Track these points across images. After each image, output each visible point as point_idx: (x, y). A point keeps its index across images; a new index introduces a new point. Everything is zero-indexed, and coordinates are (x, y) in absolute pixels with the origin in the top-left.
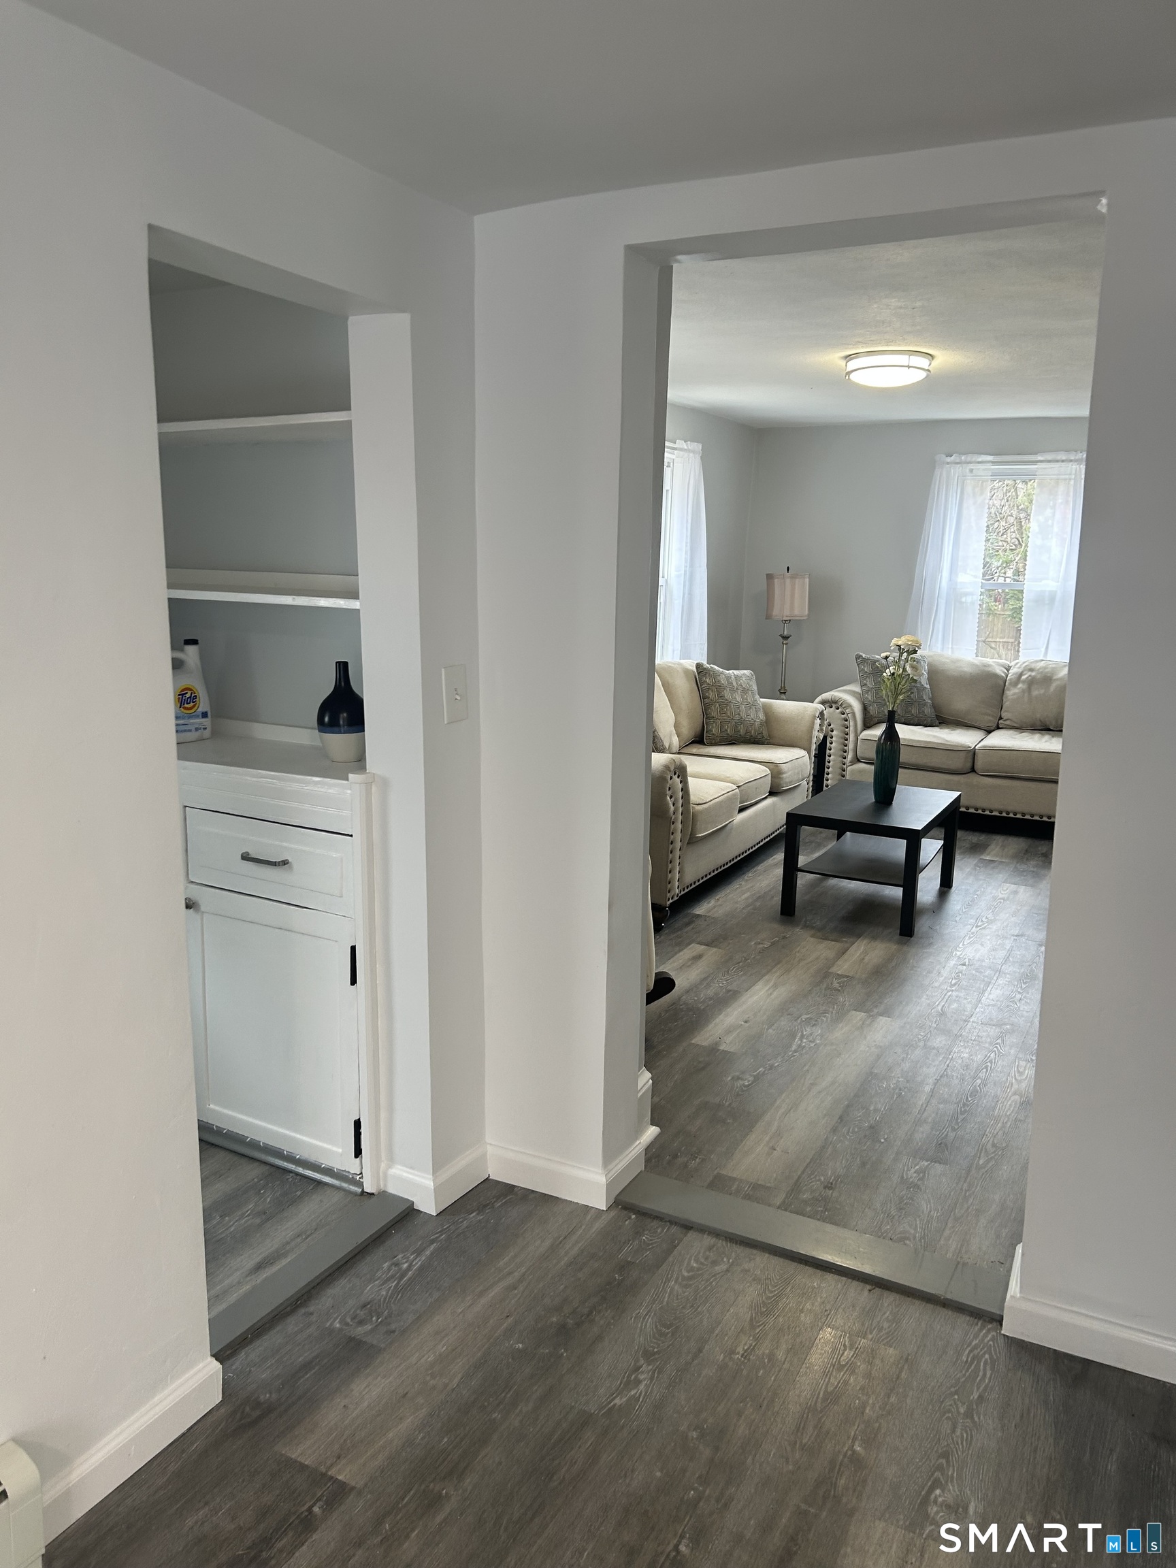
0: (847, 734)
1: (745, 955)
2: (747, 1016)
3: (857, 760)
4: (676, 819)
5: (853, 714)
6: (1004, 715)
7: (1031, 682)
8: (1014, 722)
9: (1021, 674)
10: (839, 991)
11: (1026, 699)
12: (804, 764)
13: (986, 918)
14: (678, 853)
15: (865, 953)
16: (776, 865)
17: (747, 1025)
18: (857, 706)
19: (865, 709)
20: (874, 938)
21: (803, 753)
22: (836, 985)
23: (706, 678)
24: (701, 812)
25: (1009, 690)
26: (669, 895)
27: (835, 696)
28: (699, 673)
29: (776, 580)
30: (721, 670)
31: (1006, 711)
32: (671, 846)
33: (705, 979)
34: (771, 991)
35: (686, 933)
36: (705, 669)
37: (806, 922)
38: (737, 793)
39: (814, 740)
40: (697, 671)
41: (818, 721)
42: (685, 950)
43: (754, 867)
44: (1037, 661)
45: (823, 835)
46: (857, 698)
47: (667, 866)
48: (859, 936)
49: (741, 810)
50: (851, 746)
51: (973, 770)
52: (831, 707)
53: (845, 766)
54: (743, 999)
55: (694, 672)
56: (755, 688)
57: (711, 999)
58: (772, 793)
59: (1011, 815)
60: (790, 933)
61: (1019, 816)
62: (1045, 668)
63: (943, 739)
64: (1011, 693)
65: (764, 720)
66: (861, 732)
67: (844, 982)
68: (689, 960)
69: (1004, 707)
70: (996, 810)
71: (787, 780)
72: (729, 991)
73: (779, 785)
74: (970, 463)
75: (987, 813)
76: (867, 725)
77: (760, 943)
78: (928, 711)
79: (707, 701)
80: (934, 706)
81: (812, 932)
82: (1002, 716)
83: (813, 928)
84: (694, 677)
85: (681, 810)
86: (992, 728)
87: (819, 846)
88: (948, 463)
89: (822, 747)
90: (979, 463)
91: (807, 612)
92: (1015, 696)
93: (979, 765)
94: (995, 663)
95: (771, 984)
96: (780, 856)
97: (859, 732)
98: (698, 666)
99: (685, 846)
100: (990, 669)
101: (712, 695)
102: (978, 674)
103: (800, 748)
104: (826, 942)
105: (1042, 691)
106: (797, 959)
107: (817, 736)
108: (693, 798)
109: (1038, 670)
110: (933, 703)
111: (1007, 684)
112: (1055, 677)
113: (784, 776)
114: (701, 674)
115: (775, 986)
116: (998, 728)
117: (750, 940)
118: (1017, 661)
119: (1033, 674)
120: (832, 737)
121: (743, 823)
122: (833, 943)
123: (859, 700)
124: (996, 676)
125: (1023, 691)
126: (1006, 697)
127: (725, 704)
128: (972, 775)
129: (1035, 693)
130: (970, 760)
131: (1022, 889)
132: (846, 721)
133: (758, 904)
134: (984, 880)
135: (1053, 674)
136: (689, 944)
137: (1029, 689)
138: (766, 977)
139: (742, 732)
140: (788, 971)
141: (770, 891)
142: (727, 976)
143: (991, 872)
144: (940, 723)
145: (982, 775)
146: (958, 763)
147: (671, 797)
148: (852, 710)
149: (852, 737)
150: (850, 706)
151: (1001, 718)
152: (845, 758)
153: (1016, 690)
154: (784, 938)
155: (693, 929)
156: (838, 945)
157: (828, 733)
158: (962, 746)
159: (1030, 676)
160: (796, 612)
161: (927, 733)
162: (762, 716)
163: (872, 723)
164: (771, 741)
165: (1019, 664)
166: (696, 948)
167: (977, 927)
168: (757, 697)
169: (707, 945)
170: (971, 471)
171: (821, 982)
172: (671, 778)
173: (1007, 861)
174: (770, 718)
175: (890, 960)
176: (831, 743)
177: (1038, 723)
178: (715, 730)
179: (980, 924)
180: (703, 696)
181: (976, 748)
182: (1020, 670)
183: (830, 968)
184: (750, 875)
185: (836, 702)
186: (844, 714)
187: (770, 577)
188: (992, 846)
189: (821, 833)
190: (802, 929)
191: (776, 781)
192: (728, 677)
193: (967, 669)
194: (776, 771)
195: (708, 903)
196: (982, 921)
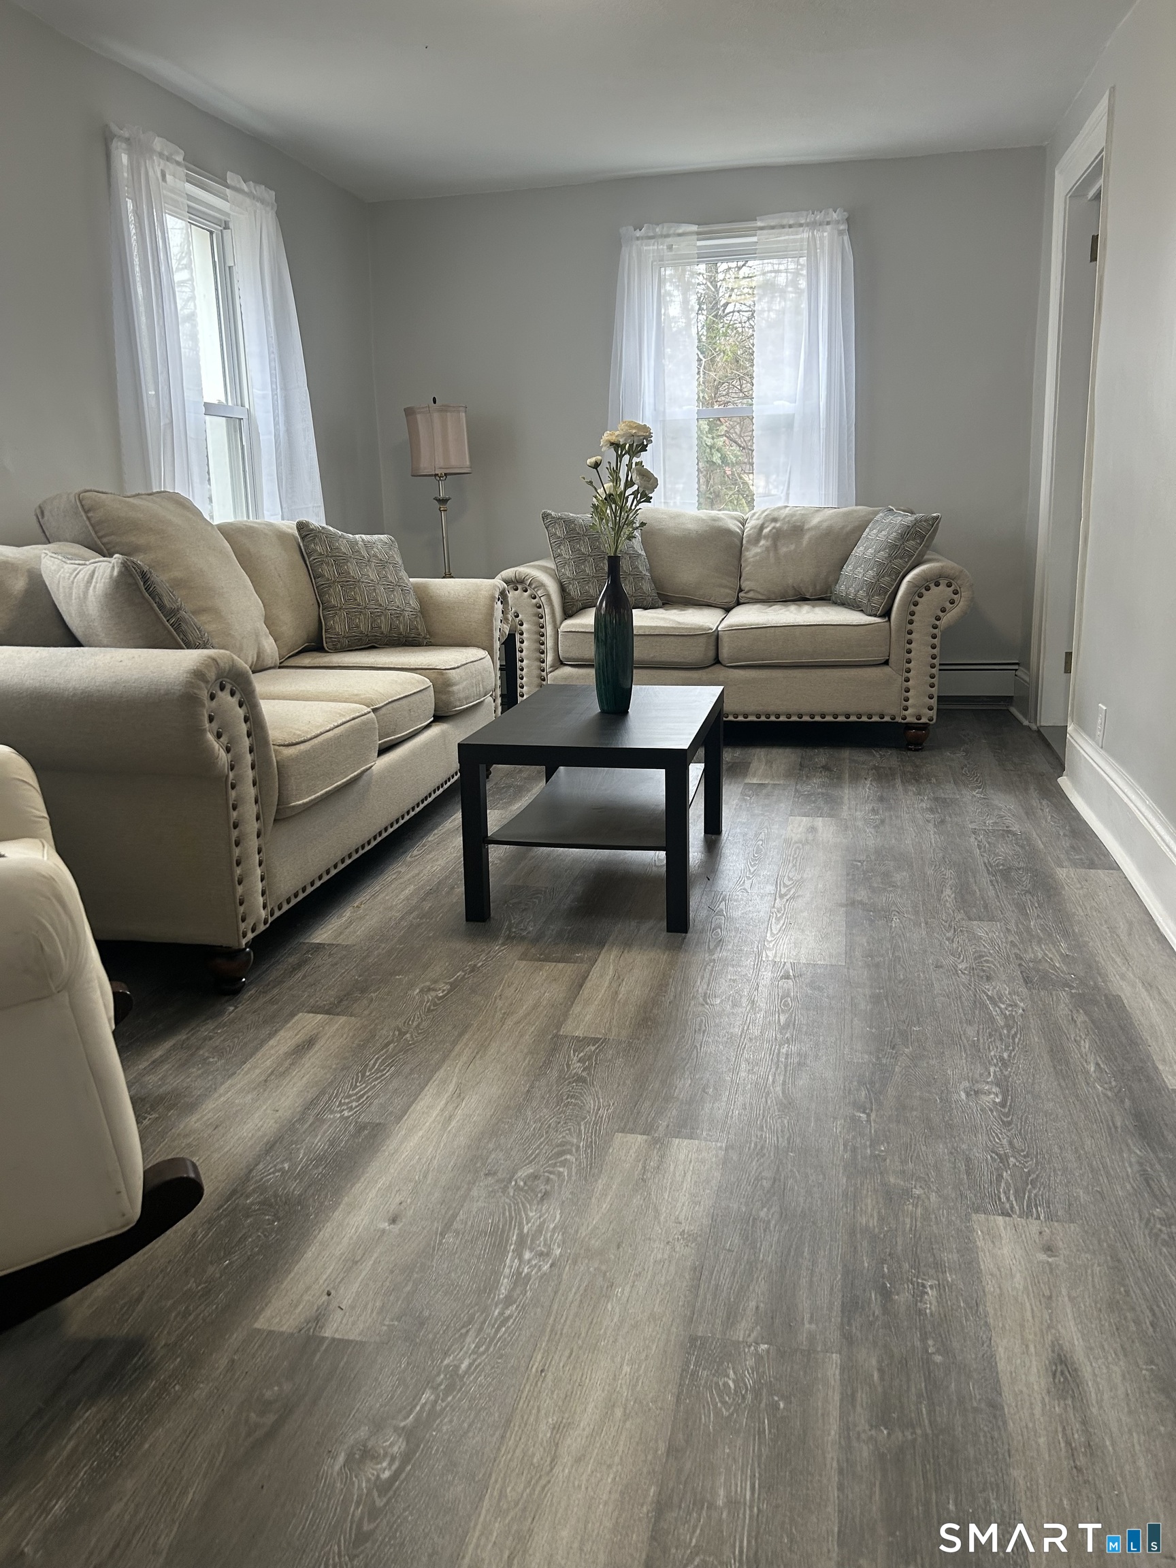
0: (542, 627)
1: (399, 1022)
2: (398, 1200)
3: (560, 663)
4: (239, 778)
5: (548, 596)
6: (746, 585)
7: (777, 536)
8: (759, 592)
9: (762, 528)
10: (584, 1080)
11: (772, 560)
12: (484, 669)
13: (790, 879)
14: (253, 843)
15: (618, 978)
16: (451, 832)
17: (396, 1229)
18: (552, 588)
19: (563, 589)
20: (627, 944)
21: (482, 653)
22: (577, 1067)
23: (316, 544)
24: (296, 759)
25: (748, 550)
26: (243, 926)
27: (520, 572)
28: (303, 538)
29: (419, 417)
30: (340, 533)
31: (747, 580)
32: (235, 833)
33: (312, 1103)
34: (450, 1108)
35: (290, 989)
36: (313, 530)
37: (509, 928)
38: (371, 721)
39: (497, 634)
40: (300, 535)
41: (499, 606)
42: (282, 1033)
43: (422, 838)
44: (780, 508)
45: (524, 775)
46: (550, 575)
47: (232, 873)
48: (601, 944)
49: (383, 751)
50: (550, 643)
51: (717, 661)
52: (516, 589)
53: (544, 674)
54: (391, 1144)
55: (295, 538)
56: (398, 559)
57: (320, 1159)
58: (438, 718)
59: (773, 718)
60: (483, 957)
61: (783, 719)
62: (792, 515)
63: (674, 621)
64: (752, 553)
65: (418, 608)
66: (561, 624)
67: (590, 1058)
68: (288, 1055)
69: (744, 575)
70: (752, 714)
71: (462, 695)
72: (361, 1128)
73: (448, 704)
74: (667, 236)
75: (741, 718)
76: (568, 614)
77: (429, 989)
78: (647, 587)
79: (321, 581)
80: (654, 580)
81: (521, 949)
82: (742, 587)
83: (523, 938)
84: (295, 544)
85: (249, 758)
86: (732, 605)
87: (519, 791)
88: (638, 238)
89: (509, 644)
90: (680, 235)
91: (468, 463)
92: (758, 558)
93: (725, 653)
94: (727, 517)
95: (451, 1088)
96: (455, 820)
97: (558, 622)
98: (301, 526)
99: (270, 828)
100: (720, 524)
101: (328, 571)
102: (706, 531)
103: (478, 647)
104: (549, 966)
105: (792, 547)
106: (499, 1015)
107: (500, 629)
108: (275, 733)
109: (784, 519)
110: (651, 576)
111: (744, 542)
112: (806, 527)
113: (455, 688)
114: (308, 539)
115: (459, 1095)
116: (738, 603)
117: (411, 985)
118: (753, 512)
119: (778, 525)
120: (522, 634)
121: (392, 769)
122: (561, 965)
123: (553, 578)
124: (728, 532)
125: (767, 549)
126: (746, 560)
127: (350, 584)
128: (717, 668)
129: (783, 550)
130: (712, 648)
131: (819, 822)
132: (540, 607)
133: (427, 906)
134: (762, 814)
135: (804, 522)
136: (292, 1015)
137: (775, 546)
138: (441, 1074)
139: (385, 629)
140: (483, 1047)
141: (447, 877)
142: (360, 1086)
143: (767, 802)
144: (663, 604)
145: (728, 667)
146: (697, 652)
147: (219, 736)
148: (546, 590)
149: (549, 630)
150: (542, 585)
151: (741, 590)
152: (543, 662)
153: (757, 550)
154: (474, 969)
155: (304, 977)
156: (567, 970)
157: (516, 627)
158: (701, 628)
159: (774, 528)
160: (454, 461)
161: (650, 615)
162: (414, 603)
163: (574, 609)
164: (432, 640)
165: (757, 515)
166: (307, 1022)
167: (781, 896)
168: (403, 574)
169: (328, 1012)
170: (670, 248)
171: (547, 1064)
172: (212, 697)
173: (782, 782)
174: (427, 605)
175: (661, 986)
176: (522, 642)
177: (791, 592)
178: (339, 626)
179: (783, 891)
180: (314, 574)
181: (719, 629)
182: (760, 522)
183: (559, 1027)
184: (415, 852)
185: (522, 582)
186: (535, 598)
187: (409, 412)
188: (754, 765)
189: (520, 771)
190: (503, 944)
191: (444, 697)
192: (353, 544)
193: (691, 526)
194: (441, 682)
195: (341, 916)
196: (785, 886)
